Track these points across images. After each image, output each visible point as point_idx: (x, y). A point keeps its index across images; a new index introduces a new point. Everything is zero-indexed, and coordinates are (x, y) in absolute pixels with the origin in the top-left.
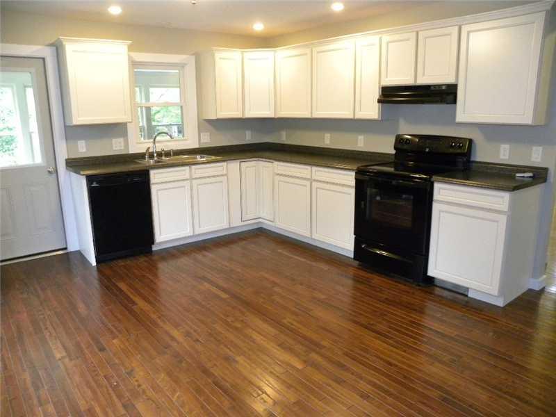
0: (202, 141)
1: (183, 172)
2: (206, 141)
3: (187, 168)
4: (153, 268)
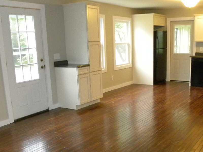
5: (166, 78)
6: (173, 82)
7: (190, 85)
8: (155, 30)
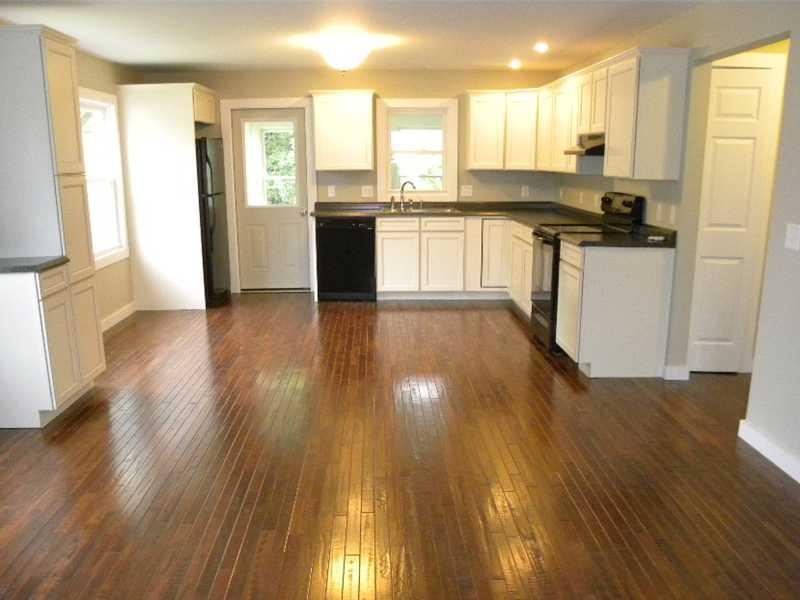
0: (462, 194)
1: (412, 223)
2: (467, 195)
3: (416, 219)
4: (374, 312)
5: (228, 283)
6: (251, 295)
7: (316, 299)
8: (200, 137)
